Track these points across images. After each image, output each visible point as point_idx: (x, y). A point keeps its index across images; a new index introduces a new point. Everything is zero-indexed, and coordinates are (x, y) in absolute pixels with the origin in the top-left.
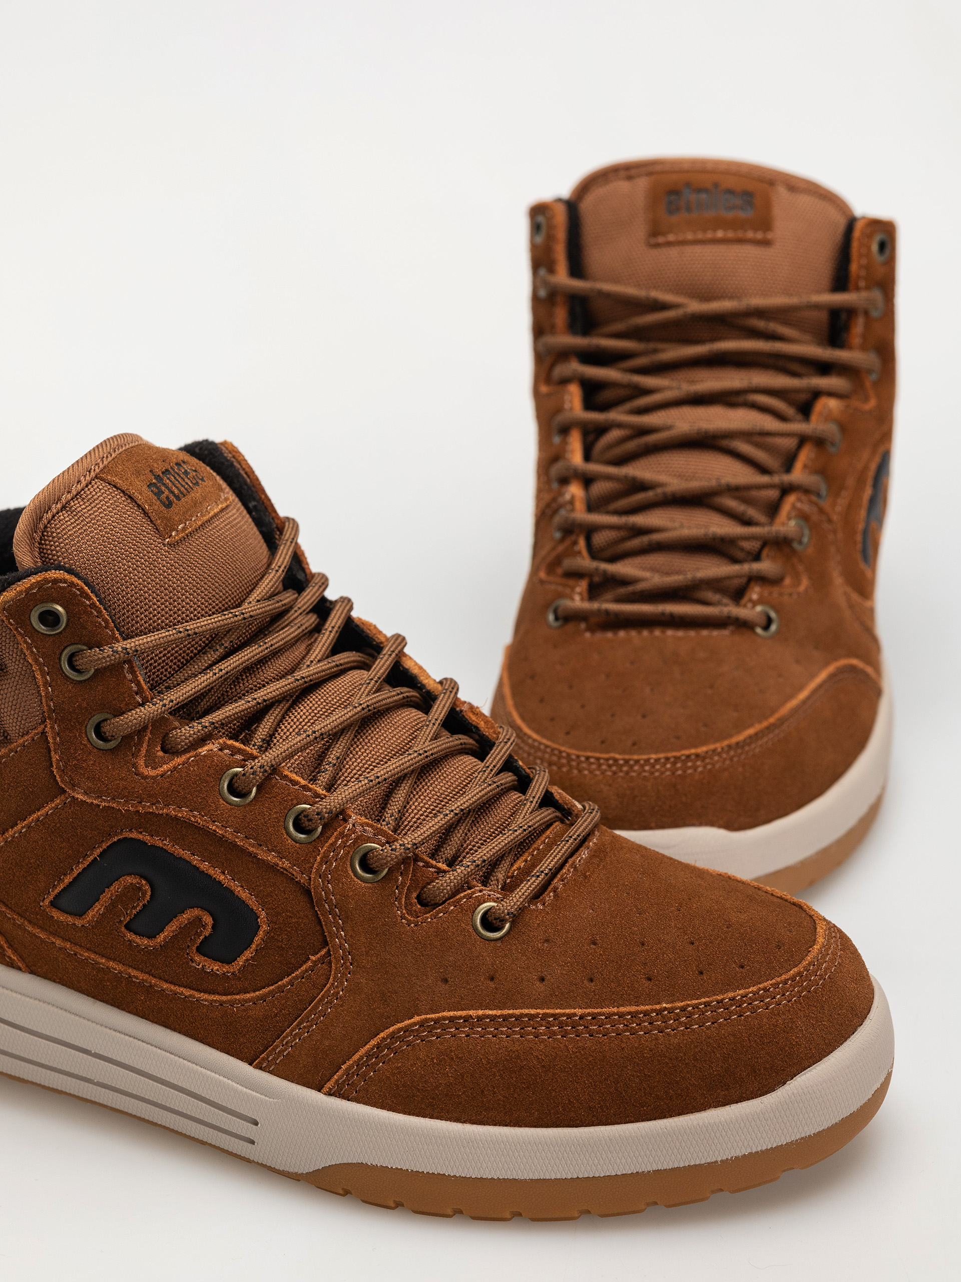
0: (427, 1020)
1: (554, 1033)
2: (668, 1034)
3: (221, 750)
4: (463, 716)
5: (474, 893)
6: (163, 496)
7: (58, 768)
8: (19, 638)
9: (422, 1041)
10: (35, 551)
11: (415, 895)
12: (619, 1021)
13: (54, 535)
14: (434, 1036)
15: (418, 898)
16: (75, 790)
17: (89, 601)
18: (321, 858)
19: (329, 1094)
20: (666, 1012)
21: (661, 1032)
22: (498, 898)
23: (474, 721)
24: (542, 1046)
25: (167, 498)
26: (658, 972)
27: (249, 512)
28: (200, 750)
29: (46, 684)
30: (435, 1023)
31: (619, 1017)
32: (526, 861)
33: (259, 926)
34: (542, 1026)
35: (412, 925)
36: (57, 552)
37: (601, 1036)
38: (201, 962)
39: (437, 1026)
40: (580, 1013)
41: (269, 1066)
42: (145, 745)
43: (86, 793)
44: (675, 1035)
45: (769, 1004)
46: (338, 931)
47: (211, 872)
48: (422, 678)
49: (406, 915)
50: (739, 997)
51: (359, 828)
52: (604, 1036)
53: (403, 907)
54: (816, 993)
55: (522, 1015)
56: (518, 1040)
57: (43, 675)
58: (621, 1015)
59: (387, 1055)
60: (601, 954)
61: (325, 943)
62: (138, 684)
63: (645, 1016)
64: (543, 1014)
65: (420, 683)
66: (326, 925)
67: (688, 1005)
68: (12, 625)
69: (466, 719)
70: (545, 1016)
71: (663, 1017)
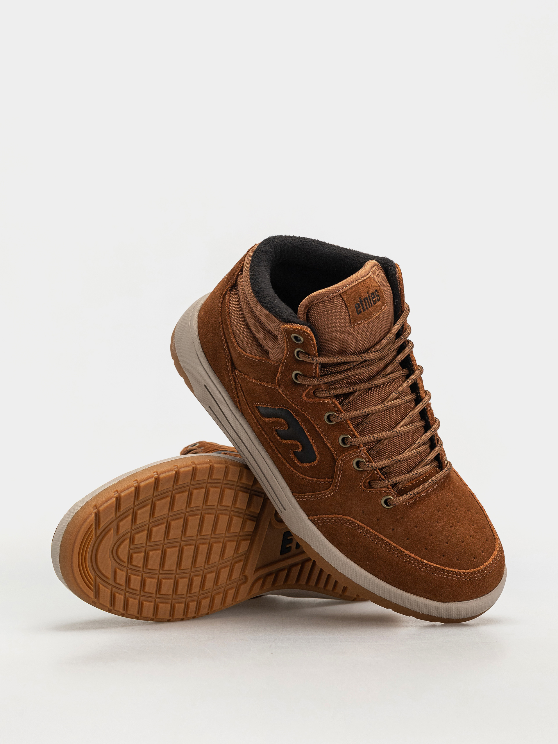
0: (351, 520)
1: (387, 549)
2: (421, 571)
3: (332, 403)
4: (426, 411)
5: (387, 491)
6: (359, 309)
7: (278, 378)
8: (285, 338)
9: (346, 525)
10: (306, 310)
11: (368, 480)
12: (408, 558)
13: (315, 309)
14: (350, 526)
15: (369, 482)
16: (280, 388)
17: (313, 342)
18: (345, 455)
19: (310, 520)
20: (424, 564)
21: (419, 568)
22: (394, 496)
23: (428, 415)
24: (381, 550)
25: (360, 310)
26: (430, 548)
27: (394, 302)
28: (325, 400)
29: (287, 354)
30: (353, 522)
31: (409, 556)
32: (412, 484)
33: (315, 460)
34: (384, 544)
35: (362, 490)
36: (312, 315)
37: (400, 558)
38: (292, 456)
39: (353, 524)
40: (398, 548)
41: (298, 498)
42: (308, 390)
43: (282, 391)
44: (423, 572)
45: (459, 578)
46: (339, 478)
47: (309, 437)
48: (420, 389)
49: (362, 486)
50: (450, 571)
51: (361, 453)
52: (401, 559)
53: (362, 483)
54: (476, 580)
55: (380, 537)
56: (375, 543)
57: (287, 351)
58: (410, 556)
59: (333, 522)
60: (416, 532)
61: (332, 478)
62: (316, 371)
63: (417, 561)
64: (387, 541)
65: (419, 391)
66: (336, 474)
67: (432, 565)
68: (285, 334)
69: (426, 412)
70: (387, 542)
71: (423, 564)
